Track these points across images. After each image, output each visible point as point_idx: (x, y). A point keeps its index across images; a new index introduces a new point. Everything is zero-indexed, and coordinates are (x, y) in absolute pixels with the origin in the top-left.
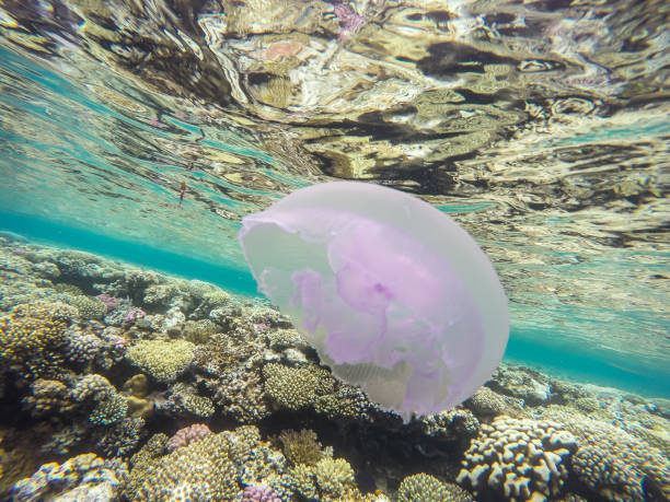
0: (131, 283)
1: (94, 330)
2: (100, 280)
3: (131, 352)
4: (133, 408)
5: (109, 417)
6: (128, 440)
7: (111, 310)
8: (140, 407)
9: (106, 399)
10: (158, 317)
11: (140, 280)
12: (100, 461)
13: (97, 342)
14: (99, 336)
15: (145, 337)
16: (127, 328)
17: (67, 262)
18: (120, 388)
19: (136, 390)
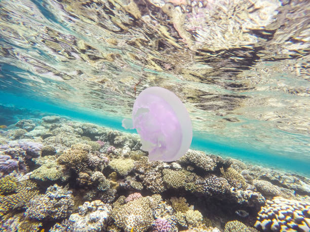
0: (109, 136)
1: (97, 154)
2: (97, 134)
3: (110, 163)
4: (112, 185)
5: (104, 188)
6: (111, 197)
7: (102, 147)
8: (115, 185)
9: (102, 181)
10: (120, 149)
11: (113, 134)
12: (102, 203)
13: (98, 159)
14: (99, 157)
15: (115, 158)
16: (108, 154)
17: (85, 128)
18: (107, 178)
19: (113, 178)
